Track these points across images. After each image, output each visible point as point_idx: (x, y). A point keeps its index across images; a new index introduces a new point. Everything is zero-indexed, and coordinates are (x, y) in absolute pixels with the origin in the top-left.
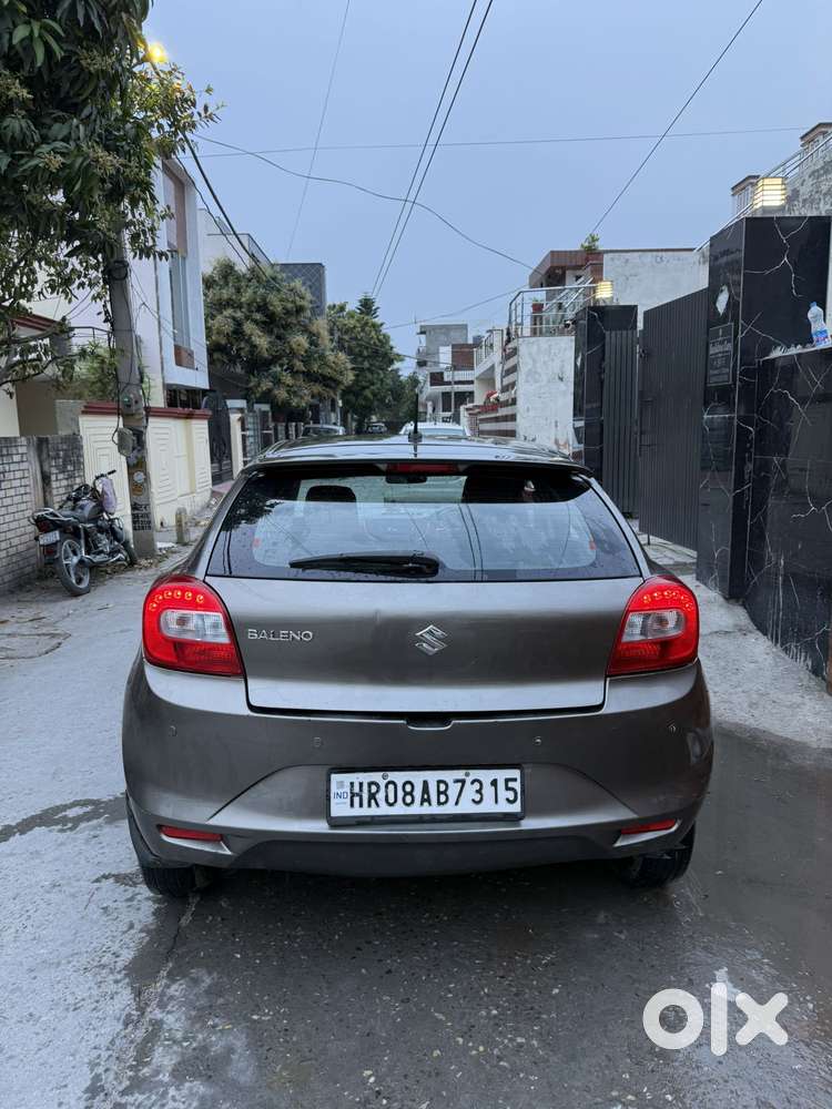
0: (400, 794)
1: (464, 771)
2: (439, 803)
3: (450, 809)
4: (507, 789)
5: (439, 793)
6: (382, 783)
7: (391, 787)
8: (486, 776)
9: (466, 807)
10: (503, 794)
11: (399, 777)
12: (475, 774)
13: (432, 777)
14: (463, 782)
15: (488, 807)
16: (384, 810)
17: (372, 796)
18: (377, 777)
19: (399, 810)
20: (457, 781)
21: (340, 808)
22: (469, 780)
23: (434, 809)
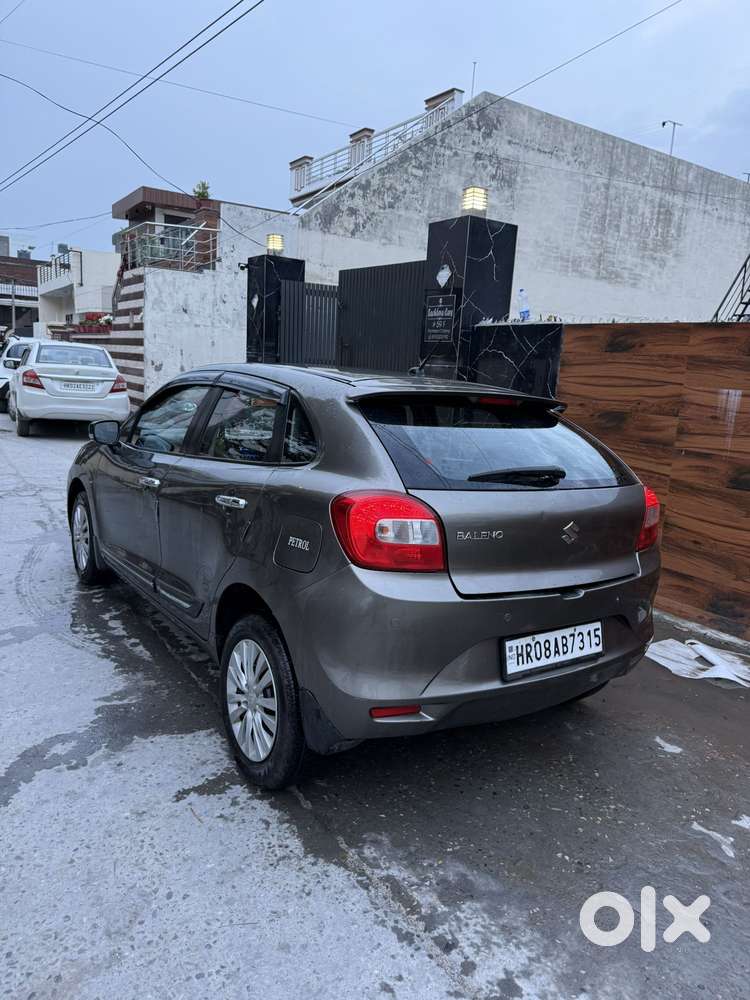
0: (543, 650)
1: (573, 628)
2: (564, 653)
3: (569, 656)
4: (596, 636)
5: (563, 645)
6: (533, 645)
7: (538, 646)
8: (584, 629)
9: (577, 654)
10: (595, 640)
11: (542, 638)
12: (579, 629)
13: (558, 634)
14: (573, 635)
15: (587, 651)
16: (536, 664)
17: (528, 655)
18: (528, 640)
19: (544, 662)
20: (571, 635)
21: (512, 667)
22: (576, 634)
23: (561, 658)
